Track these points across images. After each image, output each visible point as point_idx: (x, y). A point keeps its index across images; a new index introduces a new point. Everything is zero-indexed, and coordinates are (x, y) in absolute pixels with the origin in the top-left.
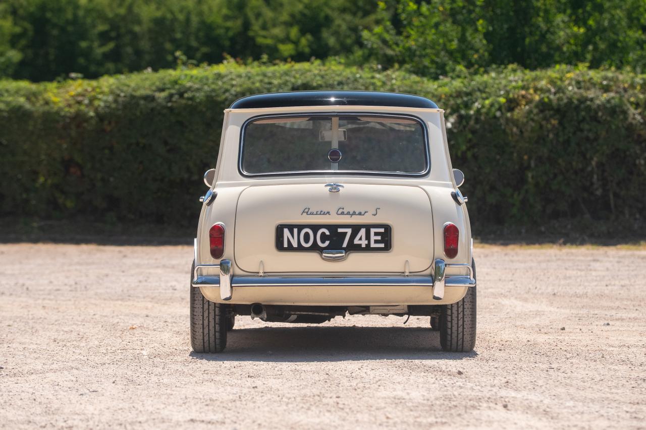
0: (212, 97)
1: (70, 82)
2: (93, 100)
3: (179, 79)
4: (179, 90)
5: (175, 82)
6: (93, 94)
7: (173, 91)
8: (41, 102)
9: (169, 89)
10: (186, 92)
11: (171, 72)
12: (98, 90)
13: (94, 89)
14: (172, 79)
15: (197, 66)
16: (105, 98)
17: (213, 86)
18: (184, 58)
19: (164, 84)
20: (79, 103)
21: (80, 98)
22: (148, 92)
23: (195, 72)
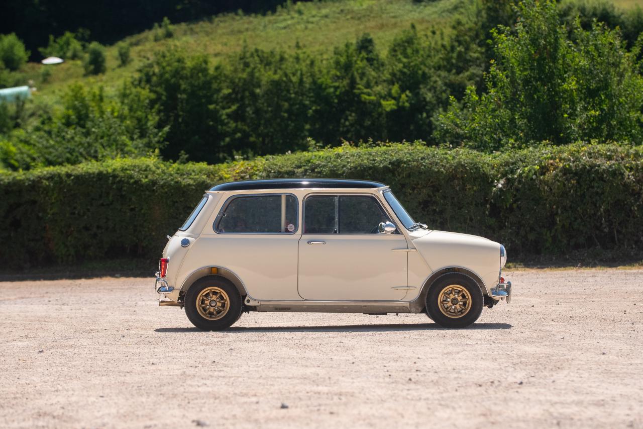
0: (334, 171)
1: (236, 163)
2: (252, 175)
3: (311, 159)
4: (311, 166)
5: (309, 161)
6: (252, 171)
7: (307, 167)
8: (218, 178)
9: (304, 166)
10: (316, 168)
11: (305, 153)
12: (256, 169)
13: (252, 168)
14: (306, 159)
15: (323, 147)
16: (261, 174)
17: (335, 163)
18: (313, 142)
19: (301, 163)
20: (243, 178)
21: (243, 175)
22: (290, 169)
23: (321, 153)
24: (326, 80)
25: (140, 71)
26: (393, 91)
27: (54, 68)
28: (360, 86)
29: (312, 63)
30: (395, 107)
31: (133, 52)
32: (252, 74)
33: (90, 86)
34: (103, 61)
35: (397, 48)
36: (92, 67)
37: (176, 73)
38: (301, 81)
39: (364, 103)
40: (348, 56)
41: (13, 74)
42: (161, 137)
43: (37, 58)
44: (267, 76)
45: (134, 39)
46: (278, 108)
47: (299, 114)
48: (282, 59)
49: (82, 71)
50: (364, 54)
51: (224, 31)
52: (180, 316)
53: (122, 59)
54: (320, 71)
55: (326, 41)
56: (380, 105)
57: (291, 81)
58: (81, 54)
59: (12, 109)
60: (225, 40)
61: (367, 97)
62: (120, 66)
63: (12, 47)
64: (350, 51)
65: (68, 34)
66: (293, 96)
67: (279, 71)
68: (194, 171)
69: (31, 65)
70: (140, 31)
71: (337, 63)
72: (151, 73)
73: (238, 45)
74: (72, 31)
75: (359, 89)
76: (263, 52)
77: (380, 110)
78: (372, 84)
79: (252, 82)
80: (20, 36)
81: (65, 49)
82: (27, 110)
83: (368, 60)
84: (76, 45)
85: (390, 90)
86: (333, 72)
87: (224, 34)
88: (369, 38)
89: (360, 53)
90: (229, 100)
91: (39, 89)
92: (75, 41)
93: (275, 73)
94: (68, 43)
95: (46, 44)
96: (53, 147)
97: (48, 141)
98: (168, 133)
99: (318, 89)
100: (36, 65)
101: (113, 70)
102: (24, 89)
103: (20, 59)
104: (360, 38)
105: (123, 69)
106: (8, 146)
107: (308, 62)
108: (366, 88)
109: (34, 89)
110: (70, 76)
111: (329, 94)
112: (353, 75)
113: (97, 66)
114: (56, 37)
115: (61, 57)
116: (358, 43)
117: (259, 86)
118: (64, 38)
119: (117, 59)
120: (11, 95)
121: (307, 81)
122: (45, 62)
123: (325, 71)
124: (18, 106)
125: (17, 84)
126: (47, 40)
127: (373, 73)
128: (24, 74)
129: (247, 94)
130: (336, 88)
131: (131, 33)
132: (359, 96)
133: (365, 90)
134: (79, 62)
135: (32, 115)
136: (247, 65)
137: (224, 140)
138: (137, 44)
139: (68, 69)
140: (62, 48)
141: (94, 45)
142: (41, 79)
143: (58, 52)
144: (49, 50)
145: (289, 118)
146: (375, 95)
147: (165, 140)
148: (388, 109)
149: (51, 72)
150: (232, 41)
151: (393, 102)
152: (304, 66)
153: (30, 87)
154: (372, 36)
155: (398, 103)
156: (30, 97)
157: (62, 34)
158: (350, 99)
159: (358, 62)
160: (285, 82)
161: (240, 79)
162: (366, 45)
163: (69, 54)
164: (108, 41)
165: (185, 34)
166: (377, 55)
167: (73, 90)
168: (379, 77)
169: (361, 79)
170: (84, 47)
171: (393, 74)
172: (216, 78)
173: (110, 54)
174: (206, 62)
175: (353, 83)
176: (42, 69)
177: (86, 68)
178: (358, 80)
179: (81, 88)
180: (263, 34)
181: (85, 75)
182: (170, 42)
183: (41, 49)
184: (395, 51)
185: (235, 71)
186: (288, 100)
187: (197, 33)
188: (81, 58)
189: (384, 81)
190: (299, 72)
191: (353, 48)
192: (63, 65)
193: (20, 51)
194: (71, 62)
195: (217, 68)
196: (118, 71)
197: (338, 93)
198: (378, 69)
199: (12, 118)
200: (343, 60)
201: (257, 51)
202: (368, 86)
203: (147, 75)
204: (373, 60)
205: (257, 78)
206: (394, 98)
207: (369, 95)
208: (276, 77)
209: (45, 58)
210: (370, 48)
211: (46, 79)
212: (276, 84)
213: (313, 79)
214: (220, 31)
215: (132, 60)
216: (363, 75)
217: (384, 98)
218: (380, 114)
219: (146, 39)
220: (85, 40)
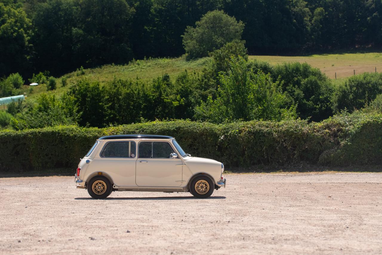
0: (152, 131)
1: (110, 127)
2: (117, 133)
4: (142, 129)
5: (141, 127)
7: (140, 130)
8: (102, 134)
10: (144, 130)
11: (140, 124)
12: (119, 130)
13: (117, 130)
15: (147, 121)
16: (121, 132)
17: (152, 128)
18: (143, 119)
19: (138, 128)
20: (113, 134)
21: (113, 133)
22: (133, 130)
23: (147, 124)
24: (149, 93)
25: (71, 89)
26: (178, 98)
27: (35, 87)
28: (164, 96)
29: (143, 86)
30: (178, 105)
31: (68, 81)
32: (118, 90)
33: (49, 95)
34: (55, 84)
35: (179, 80)
36: (50, 87)
37: (86, 90)
38: (139, 93)
39: (165, 103)
40: (158, 83)
41: (17, 90)
42: (79, 116)
43: (28, 83)
44: (124, 91)
45: (68, 75)
46: (129, 104)
47: (138, 107)
48: (131, 84)
49: (46, 88)
50: (165, 82)
51: (106, 72)
52: (85, 193)
53: (63, 84)
54: (147, 89)
55: (149, 76)
56: (172, 103)
57: (134, 93)
58: (46, 81)
59: (17, 104)
60: (107, 76)
61: (167, 100)
62: (62, 87)
63: (17, 79)
64: (160, 81)
65: (41, 73)
66: (135, 99)
67: (129, 89)
68: (92, 131)
69: (25, 86)
70: (71, 72)
71: (154, 85)
72: (75, 89)
73: (112, 78)
74: (42, 72)
75: (163, 97)
76: (123, 81)
77: (172, 105)
78: (169, 95)
79: (118, 94)
80: (20, 74)
81: (39, 79)
82: (23, 105)
83: (167, 84)
84: (44, 78)
85: (176, 97)
86: (152, 89)
87: (106, 73)
88: (168, 75)
89: (164, 82)
90: (108, 101)
91: (28, 96)
92: (44, 76)
93: (128, 90)
94: (41, 77)
95: (31, 78)
96: (33, 120)
97: (31, 118)
98: (82, 115)
99: (146, 96)
100: (27, 86)
101: (59, 88)
102: (22, 96)
103: (20, 84)
104: (164, 75)
105: (63, 87)
106: (15, 120)
107: (142, 85)
108: (166, 96)
109: (26, 96)
110: (41, 91)
111: (150, 98)
112: (161, 90)
113: (52, 86)
114: (36, 74)
115: (37, 83)
116: (163, 77)
117: (121, 95)
118: (39, 75)
119: (61, 83)
120: (16, 99)
121: (141, 93)
122: (31, 85)
123: (149, 89)
124: (19, 103)
125: (18, 95)
126: (32, 75)
127: (169, 90)
128: (22, 90)
129: (116, 98)
130: (153, 96)
131: (67, 73)
132: (163, 100)
133: (166, 97)
134: (45, 85)
135: (25, 107)
136: (116, 86)
137: (105, 118)
138: (69, 77)
139: (41, 88)
140: (38, 79)
141: (52, 78)
142: (29, 92)
143: (37, 81)
144: (33, 79)
145: (133, 109)
146: (170, 100)
147: (81, 118)
148: (175, 105)
149: (33, 89)
150: (110, 76)
151: (177, 102)
152: (140, 87)
153: (25, 95)
154: (169, 74)
155: (180, 103)
156: (24, 99)
157: (39, 73)
158: (159, 101)
159: (163, 85)
160: (132, 93)
161: (113, 92)
162: (166, 78)
163: (41, 81)
164: (58, 76)
165: (90, 73)
166: (171, 83)
167: (42, 97)
168: (172, 92)
169: (164, 92)
170: (47, 78)
171: (178, 91)
172: (102, 91)
173: (58, 81)
174: (98, 85)
175: (161, 94)
176: (29, 88)
177: (48, 87)
178: (163, 93)
179: (45, 96)
180: (123, 73)
181: (47, 90)
182: (84, 76)
183: (29, 79)
184: (179, 81)
185: (111, 89)
186: (133, 101)
187: (95, 73)
188: (46, 83)
189: (174, 93)
190: (138, 89)
191: (161, 79)
192: (38, 86)
193: (21, 80)
194: (42, 85)
195: (103, 88)
196: (61, 88)
197: (154, 98)
198: (171, 88)
199: (17, 108)
200: (156, 84)
201: (120, 80)
202: (167, 95)
203: (73, 90)
204: (169, 84)
205: (120, 92)
206: (178, 101)
207: (167, 99)
208: (128, 91)
209: (31, 83)
210: (168, 79)
211: (31, 92)
212: (128, 94)
213: (144, 92)
214: (104, 72)
215: (67, 84)
216: (165, 90)
217: (174, 101)
218: (172, 107)
219: (73, 75)
220: (48, 76)
